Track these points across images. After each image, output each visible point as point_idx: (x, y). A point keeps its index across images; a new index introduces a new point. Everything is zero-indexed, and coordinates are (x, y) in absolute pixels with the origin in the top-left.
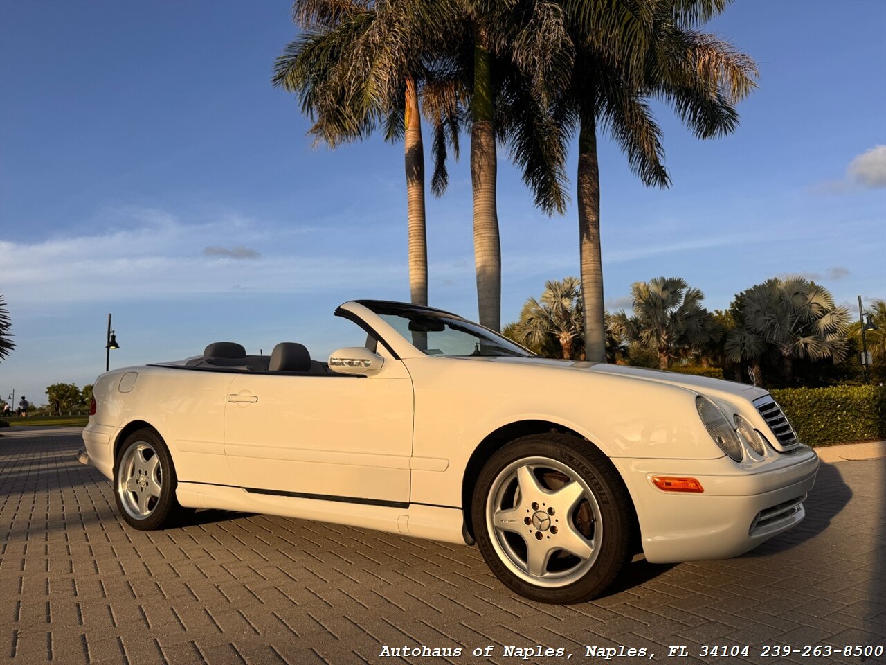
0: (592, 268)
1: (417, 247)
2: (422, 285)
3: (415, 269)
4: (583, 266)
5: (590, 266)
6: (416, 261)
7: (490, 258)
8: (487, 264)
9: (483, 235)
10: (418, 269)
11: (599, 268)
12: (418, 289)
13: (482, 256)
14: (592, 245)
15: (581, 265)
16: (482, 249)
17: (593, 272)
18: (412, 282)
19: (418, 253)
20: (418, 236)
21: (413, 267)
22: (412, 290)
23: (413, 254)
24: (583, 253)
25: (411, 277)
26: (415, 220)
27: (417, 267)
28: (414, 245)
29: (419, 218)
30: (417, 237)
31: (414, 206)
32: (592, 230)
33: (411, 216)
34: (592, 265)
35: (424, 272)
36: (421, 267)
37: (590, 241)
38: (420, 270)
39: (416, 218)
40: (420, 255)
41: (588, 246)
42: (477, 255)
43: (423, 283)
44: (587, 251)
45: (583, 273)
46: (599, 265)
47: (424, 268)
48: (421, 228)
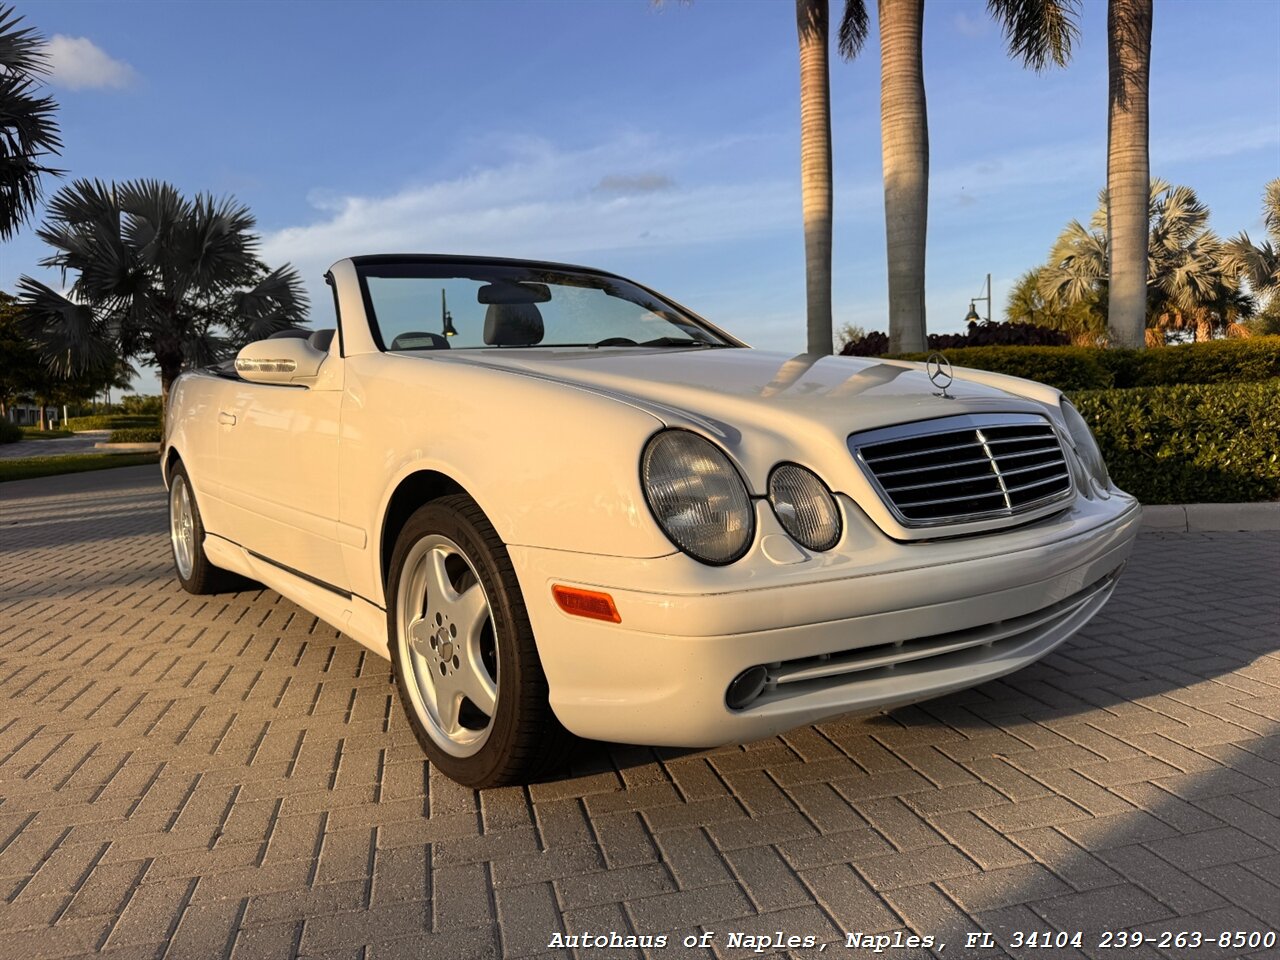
0: (1127, 160)
1: (814, 150)
2: (822, 215)
3: (811, 188)
4: (1111, 158)
5: (1125, 156)
6: (811, 175)
7: (907, 157)
8: (902, 168)
9: (895, 118)
10: (816, 188)
11: (1144, 159)
12: (814, 222)
13: (893, 155)
14: (1130, 116)
15: (1109, 155)
16: (893, 142)
17: (1131, 167)
18: (805, 210)
19: (815, 161)
20: (817, 130)
21: (809, 185)
22: (806, 224)
23: (808, 162)
24: (1113, 132)
25: (805, 203)
26: (811, 104)
27: (814, 184)
28: (809, 148)
29: (817, 100)
30: (814, 133)
31: (811, 80)
32: (1130, 89)
33: (805, 97)
34: (1128, 154)
35: (826, 192)
36: (821, 184)
37: (1125, 109)
38: (819, 190)
39: (813, 101)
40: (818, 163)
41: (1123, 119)
42: (886, 154)
43: (823, 211)
44: (1121, 128)
45: (1111, 171)
46: (1143, 154)
47: (826, 184)
48: (821, 116)
